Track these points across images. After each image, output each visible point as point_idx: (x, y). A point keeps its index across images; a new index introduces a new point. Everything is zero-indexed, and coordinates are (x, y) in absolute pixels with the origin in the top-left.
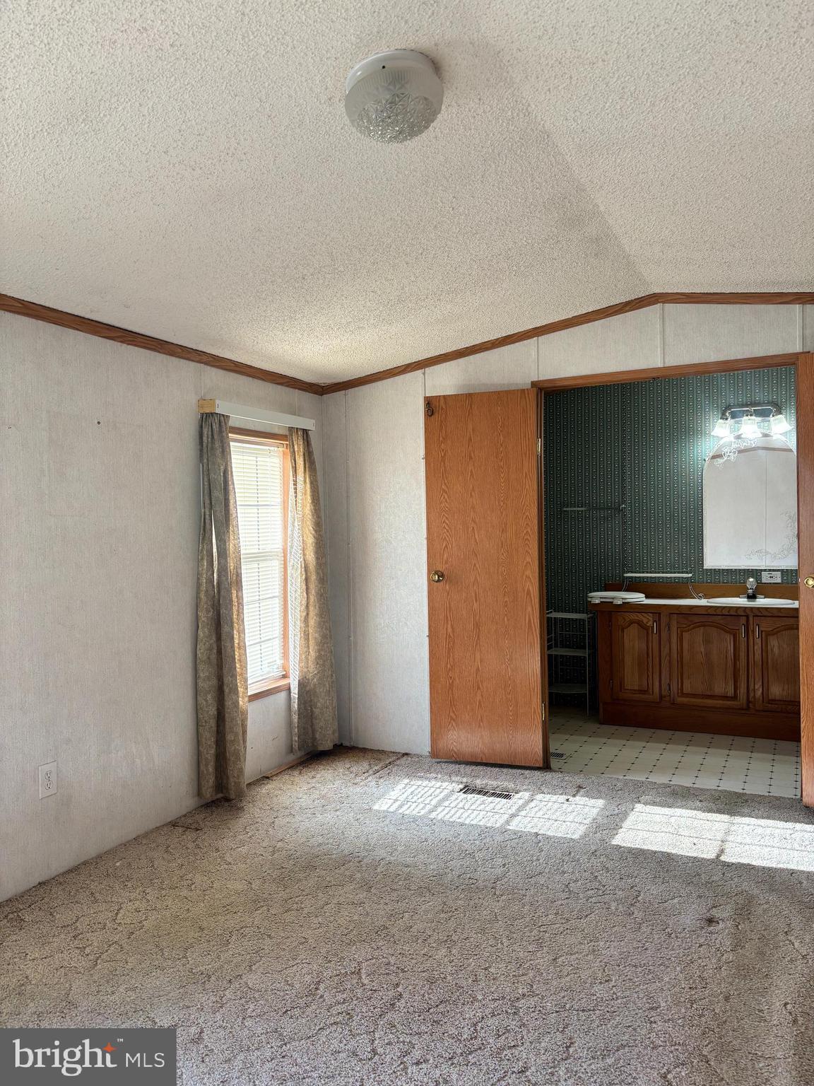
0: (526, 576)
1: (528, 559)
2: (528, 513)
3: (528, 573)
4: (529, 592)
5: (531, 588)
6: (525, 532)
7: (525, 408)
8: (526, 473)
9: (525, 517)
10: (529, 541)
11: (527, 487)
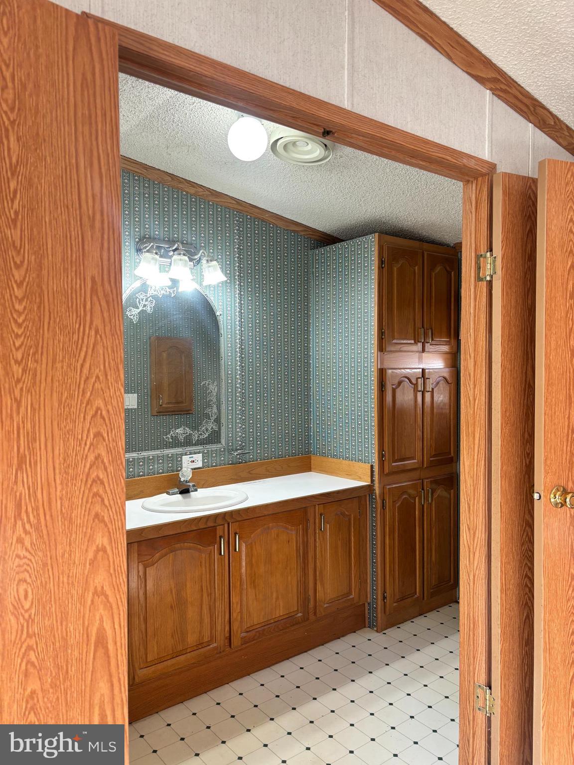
0: (95, 593)
1: (101, 539)
2: (99, 403)
3: (100, 579)
4: (101, 641)
5: (107, 626)
6: (91, 457)
7: (89, 76)
8: (93, 279)
9: (91, 413)
10: (102, 483)
11: (97, 322)
